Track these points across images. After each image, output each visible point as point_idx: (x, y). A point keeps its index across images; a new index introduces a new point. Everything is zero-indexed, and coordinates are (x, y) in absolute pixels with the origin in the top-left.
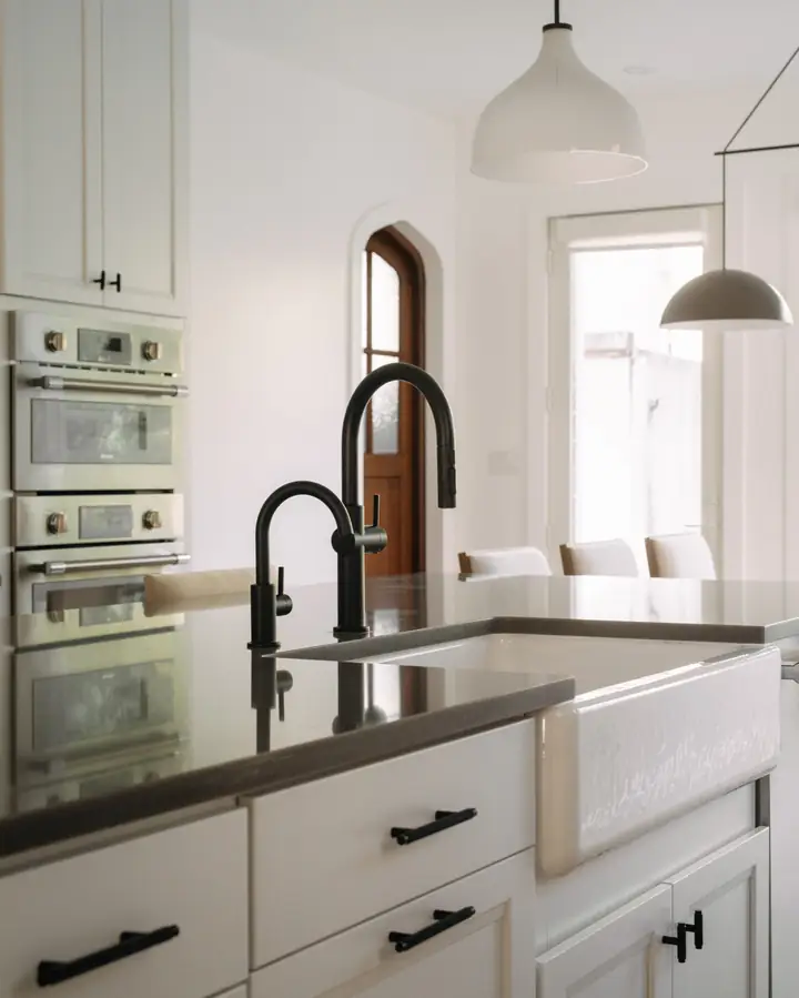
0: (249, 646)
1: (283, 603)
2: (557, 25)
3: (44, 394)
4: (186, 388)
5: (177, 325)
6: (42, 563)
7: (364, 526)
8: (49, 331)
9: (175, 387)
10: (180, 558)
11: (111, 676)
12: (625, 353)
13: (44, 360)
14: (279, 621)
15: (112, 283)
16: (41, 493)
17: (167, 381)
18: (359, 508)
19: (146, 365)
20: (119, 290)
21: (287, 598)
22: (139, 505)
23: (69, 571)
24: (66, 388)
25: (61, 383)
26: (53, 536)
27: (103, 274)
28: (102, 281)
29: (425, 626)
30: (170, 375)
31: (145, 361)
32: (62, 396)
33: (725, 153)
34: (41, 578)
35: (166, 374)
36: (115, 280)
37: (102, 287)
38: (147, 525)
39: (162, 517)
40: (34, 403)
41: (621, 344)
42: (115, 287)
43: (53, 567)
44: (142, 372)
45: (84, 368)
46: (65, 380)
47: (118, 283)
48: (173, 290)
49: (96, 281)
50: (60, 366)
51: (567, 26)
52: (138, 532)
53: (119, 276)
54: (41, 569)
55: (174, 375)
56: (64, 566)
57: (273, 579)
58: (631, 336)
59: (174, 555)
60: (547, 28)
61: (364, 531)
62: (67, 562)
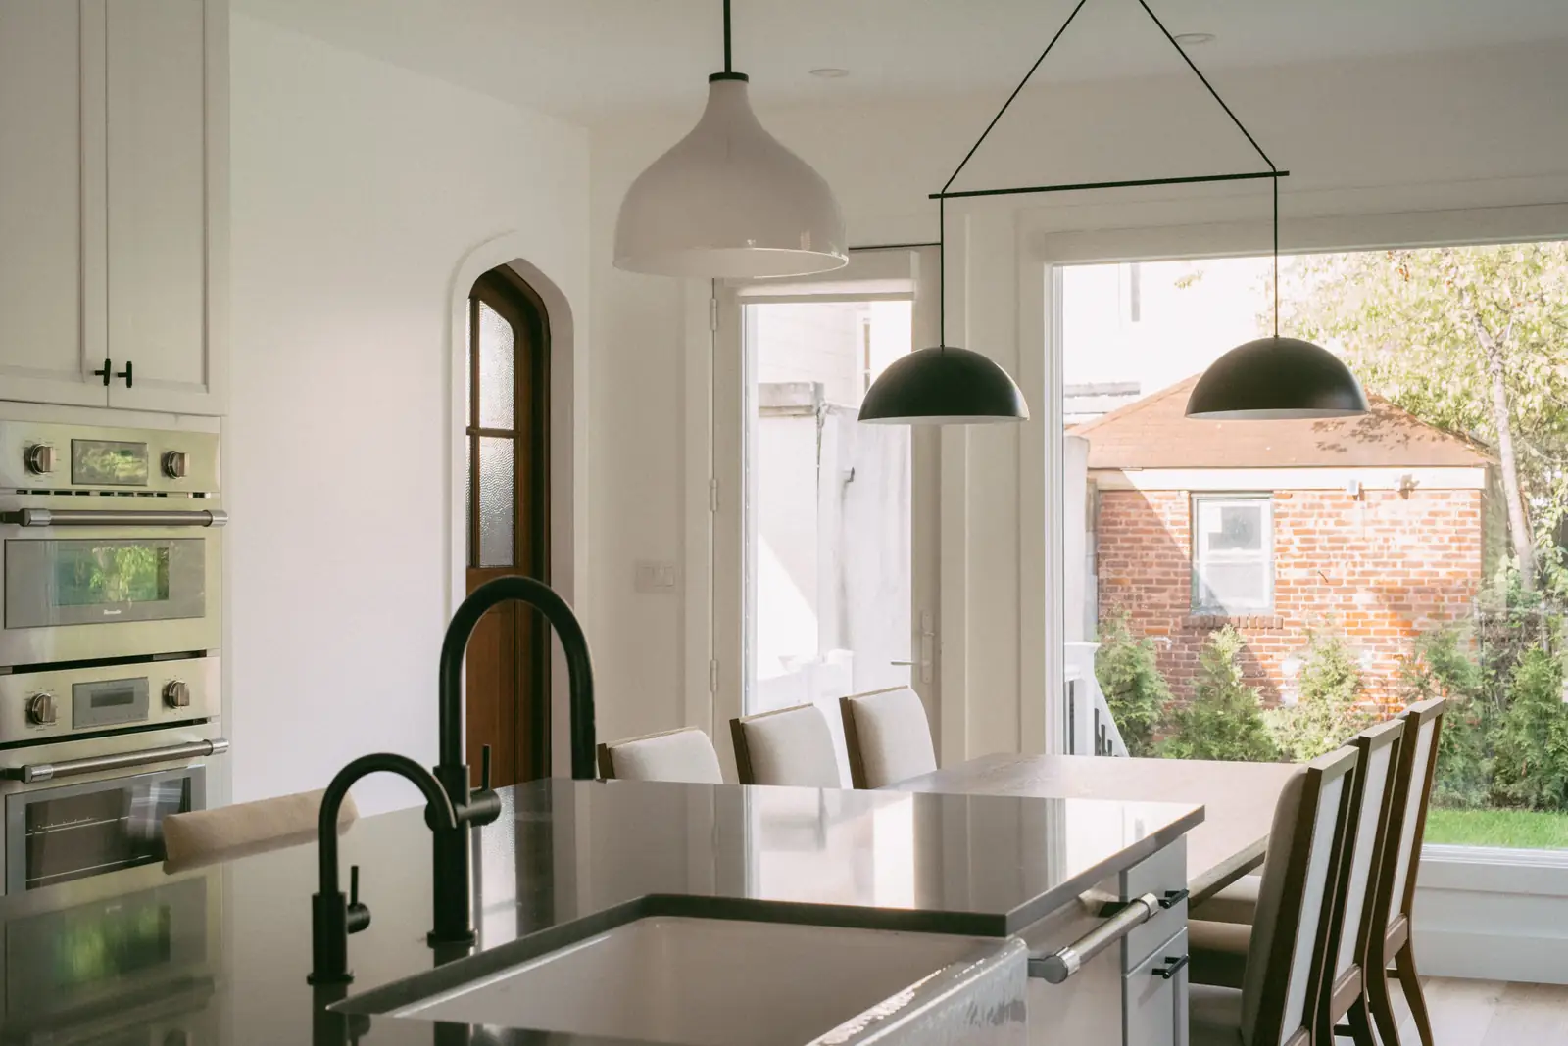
0: (310, 980)
1: (358, 916)
2: (728, 75)
3: (24, 533)
4: (223, 513)
5: (211, 426)
6: (19, 766)
7: (470, 790)
8: (30, 445)
9: (207, 512)
10: (214, 746)
11: (118, 907)
12: (812, 411)
13: (22, 486)
14: (352, 940)
15: (120, 375)
16: (19, 669)
17: (198, 505)
18: (463, 770)
19: (167, 484)
20: (129, 384)
21: (362, 907)
22: (157, 676)
23: (57, 775)
24: (54, 523)
25: (48, 518)
26: (37, 727)
27: (108, 363)
28: (105, 374)
29: (552, 924)
30: (201, 495)
31: (167, 478)
32: (50, 533)
33: (943, 196)
34: (19, 787)
35: (196, 495)
36: (124, 370)
37: (106, 382)
38: (169, 701)
39: (191, 688)
40: (8, 543)
41: (805, 400)
42: (124, 380)
43: (35, 772)
44: (162, 495)
45: (79, 493)
46: (54, 512)
47: (128, 375)
48: (205, 381)
49: (98, 373)
50: (46, 492)
51: (743, 77)
52: (157, 713)
53: (129, 365)
54: (19, 774)
55: (208, 495)
56: (52, 769)
57: (344, 885)
58: (818, 387)
59: (206, 742)
60: (713, 78)
61: (469, 800)
62: (54, 764)
